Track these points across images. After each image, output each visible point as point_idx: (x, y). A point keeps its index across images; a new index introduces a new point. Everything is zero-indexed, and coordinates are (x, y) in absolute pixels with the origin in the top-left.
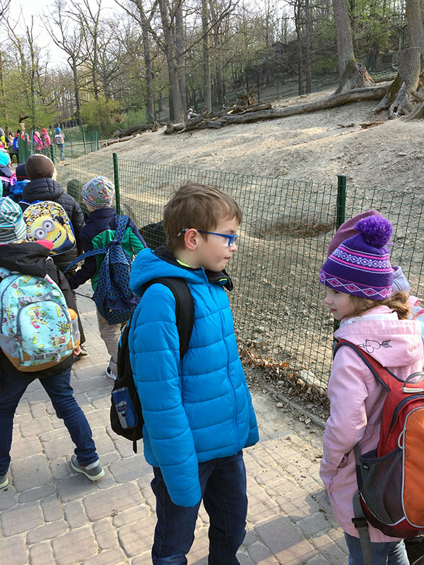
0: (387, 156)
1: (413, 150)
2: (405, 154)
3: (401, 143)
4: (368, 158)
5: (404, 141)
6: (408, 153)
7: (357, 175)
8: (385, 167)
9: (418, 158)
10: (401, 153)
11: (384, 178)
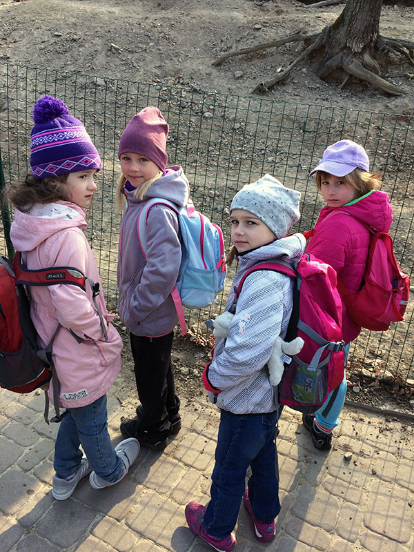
0: (43, 35)
1: (69, 31)
2: (60, 34)
3: (55, 21)
4: (23, 36)
5: (59, 20)
6: (64, 33)
7: (14, 54)
8: (43, 46)
9: (74, 40)
10: (56, 33)
11: (43, 59)
